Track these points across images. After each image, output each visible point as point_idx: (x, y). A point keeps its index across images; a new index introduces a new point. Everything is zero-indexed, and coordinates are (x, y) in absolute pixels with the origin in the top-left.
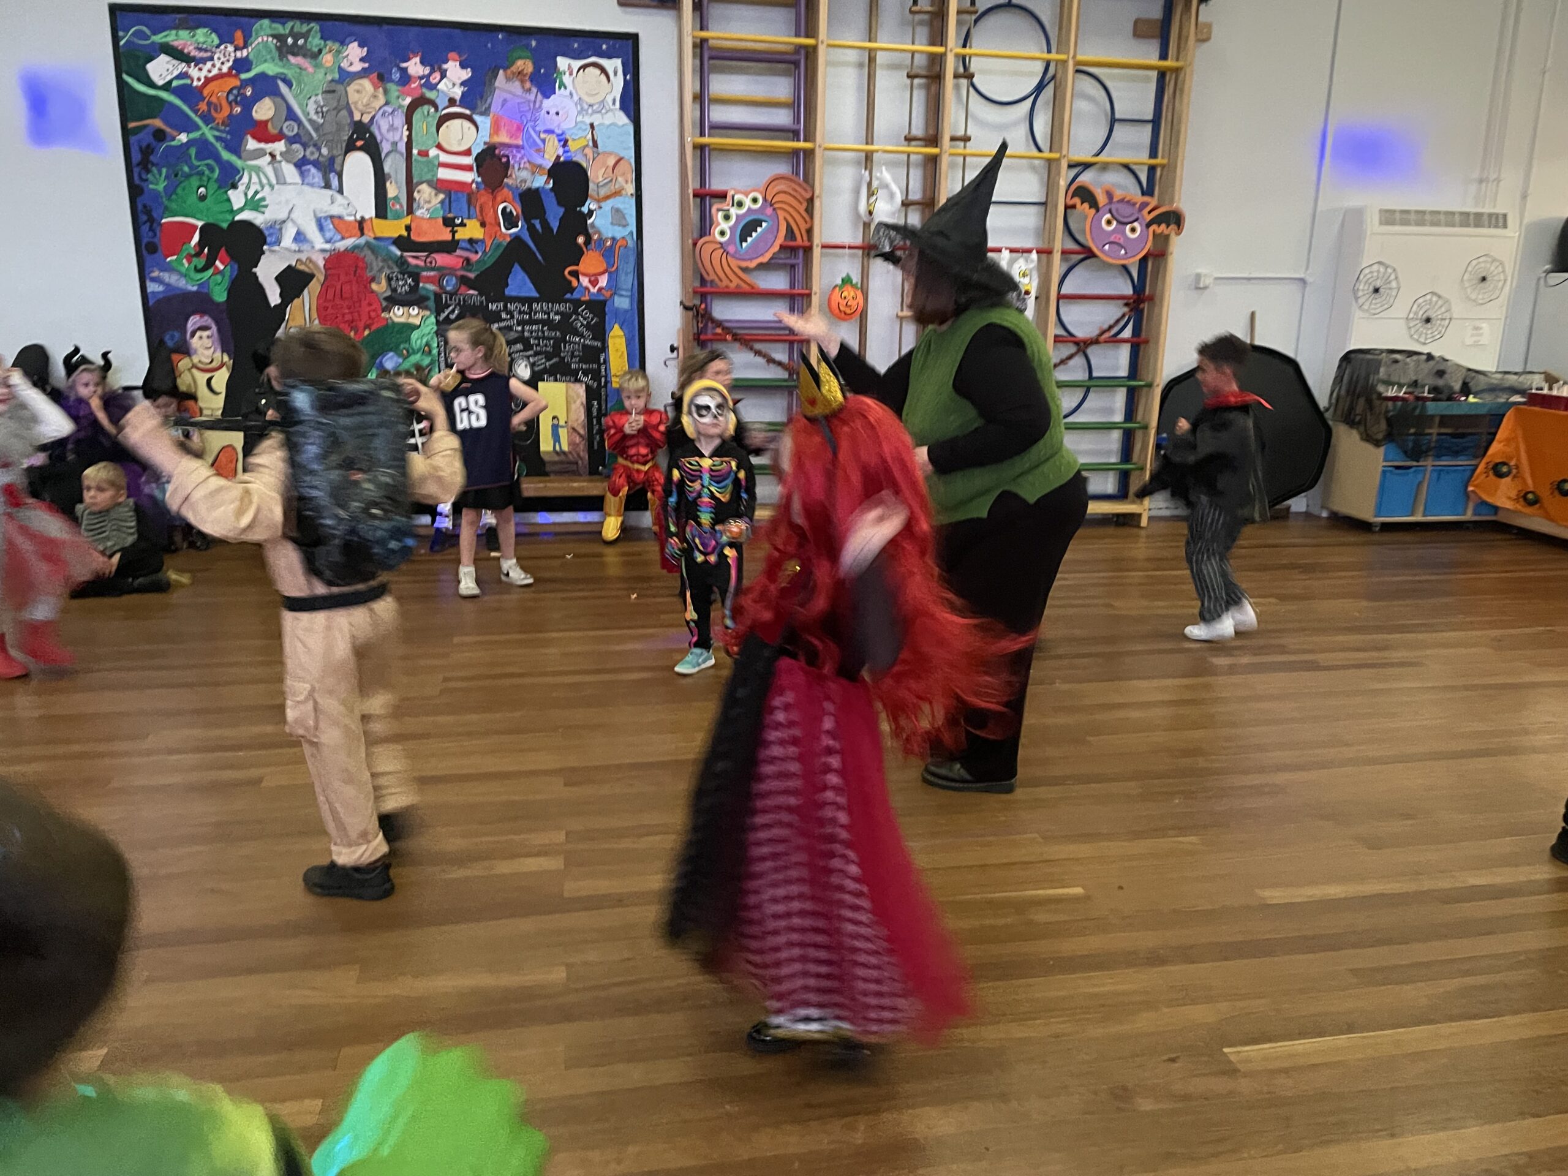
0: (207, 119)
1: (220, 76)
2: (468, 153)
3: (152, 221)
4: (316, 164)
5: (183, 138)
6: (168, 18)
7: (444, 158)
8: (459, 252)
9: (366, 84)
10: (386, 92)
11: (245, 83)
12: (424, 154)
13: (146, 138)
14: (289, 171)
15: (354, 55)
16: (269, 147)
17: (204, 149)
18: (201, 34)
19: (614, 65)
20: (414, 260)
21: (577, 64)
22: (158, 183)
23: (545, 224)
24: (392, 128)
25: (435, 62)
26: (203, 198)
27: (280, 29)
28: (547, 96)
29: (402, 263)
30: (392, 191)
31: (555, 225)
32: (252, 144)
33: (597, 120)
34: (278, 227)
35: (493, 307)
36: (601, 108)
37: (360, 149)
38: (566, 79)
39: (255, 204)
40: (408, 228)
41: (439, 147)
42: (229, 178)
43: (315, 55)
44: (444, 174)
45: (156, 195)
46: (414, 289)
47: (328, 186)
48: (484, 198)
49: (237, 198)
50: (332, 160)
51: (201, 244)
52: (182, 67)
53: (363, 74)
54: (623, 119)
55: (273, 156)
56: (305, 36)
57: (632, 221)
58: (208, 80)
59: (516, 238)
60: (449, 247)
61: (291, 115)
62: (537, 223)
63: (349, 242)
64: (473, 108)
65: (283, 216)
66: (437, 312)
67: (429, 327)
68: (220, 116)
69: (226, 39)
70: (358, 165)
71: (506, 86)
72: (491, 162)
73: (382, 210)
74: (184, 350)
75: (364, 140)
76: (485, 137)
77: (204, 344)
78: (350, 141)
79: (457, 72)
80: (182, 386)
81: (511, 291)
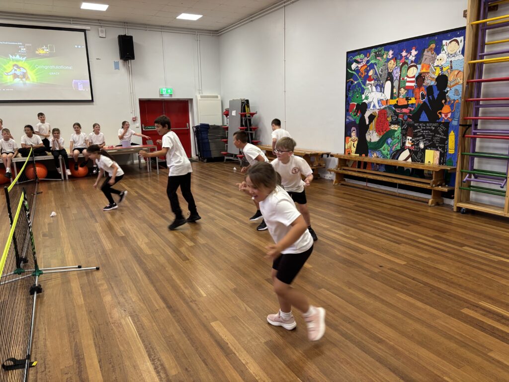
0: (360, 77)
1: (364, 65)
2: (414, 77)
3: (349, 104)
4: (379, 85)
5: (356, 82)
6: (356, 53)
7: (408, 79)
8: (409, 108)
9: (392, 61)
10: (396, 63)
11: (368, 66)
13: (349, 83)
14: (374, 88)
15: (391, 52)
17: (359, 84)
18: (362, 56)
20: (398, 111)
22: (350, 95)
23: (433, 97)
26: (357, 97)
27: (376, 50)
28: (438, 54)
29: (395, 112)
30: (395, 91)
31: (436, 97)
34: (370, 103)
35: (416, 125)
37: (389, 80)
39: (367, 98)
40: (397, 101)
41: (407, 77)
42: (363, 91)
43: (382, 56)
44: (408, 84)
45: (350, 97)
46: (397, 119)
47: (381, 92)
48: (417, 90)
49: (363, 96)
50: (383, 84)
51: (356, 108)
52: (357, 65)
55: (371, 84)
56: (381, 51)
57: (460, 92)
58: (362, 67)
59: (424, 102)
60: (406, 106)
61: (376, 73)
62: (430, 97)
63: (384, 107)
65: (371, 101)
66: (402, 126)
67: (399, 131)
68: (362, 76)
69: (366, 56)
70: (388, 84)
71: (427, 54)
72: (420, 79)
73: (392, 97)
74: (350, 136)
75: (390, 77)
76: (419, 71)
77: (354, 134)
78: (387, 78)
79: (414, 52)
80: (349, 144)
81: (421, 120)
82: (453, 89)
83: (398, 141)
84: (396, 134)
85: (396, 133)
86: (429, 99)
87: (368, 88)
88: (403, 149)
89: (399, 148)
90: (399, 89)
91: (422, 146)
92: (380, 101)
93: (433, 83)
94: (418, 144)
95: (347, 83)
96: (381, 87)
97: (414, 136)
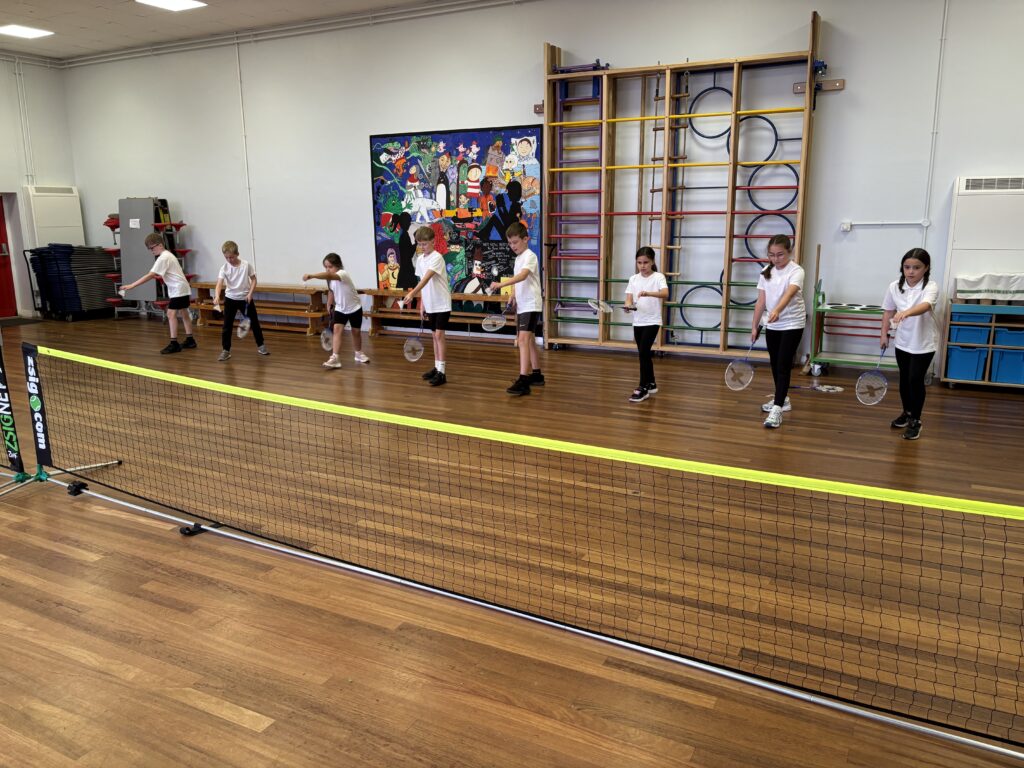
0: (396, 175)
1: (401, 159)
2: (477, 181)
3: (379, 214)
4: (428, 189)
5: (389, 182)
6: (386, 139)
7: (470, 184)
8: (474, 222)
9: (445, 157)
10: (451, 160)
11: (408, 160)
12: (463, 182)
13: (378, 183)
14: (420, 193)
15: (442, 145)
16: (414, 184)
17: (394, 186)
18: (396, 145)
19: (533, 139)
20: (459, 226)
21: (518, 140)
22: (381, 200)
23: (505, 208)
24: (453, 173)
25: (468, 146)
26: (394, 204)
27: (419, 139)
28: (507, 155)
29: (454, 227)
30: (452, 198)
31: (508, 209)
32: (409, 183)
33: (525, 163)
34: (416, 213)
35: (485, 245)
36: (527, 158)
37: (443, 182)
38: (515, 147)
39: (409, 206)
40: (457, 213)
41: (468, 180)
42: (402, 197)
43: (429, 148)
44: (470, 190)
45: (381, 203)
46: (458, 238)
47: (431, 198)
48: (483, 199)
49: (404, 204)
50: (433, 187)
51: (393, 221)
52: (390, 156)
53: (444, 153)
54: (535, 162)
55: (415, 187)
56: (426, 141)
57: (538, 205)
58: (397, 160)
59: (494, 216)
60: (470, 220)
61: (421, 171)
62: (502, 209)
63: (436, 220)
64: (480, 163)
65: (417, 210)
66: (466, 246)
67: (463, 253)
68: (400, 174)
69: (403, 145)
70: (441, 189)
71: (492, 153)
72: (486, 184)
73: (449, 206)
74: (386, 262)
75: (443, 178)
76: (484, 174)
77: (392, 260)
78: (439, 180)
79: (475, 149)
80: (385, 275)
81: (491, 238)
82: (529, 199)
83: (462, 267)
84: (459, 258)
85: (458, 256)
86: (499, 211)
87: (411, 193)
88: (470, 277)
89: (463, 276)
90: (458, 196)
91: (495, 272)
92: (430, 212)
93: (503, 191)
94: (490, 271)
95: (373, 182)
96: (431, 192)
97: (484, 259)
